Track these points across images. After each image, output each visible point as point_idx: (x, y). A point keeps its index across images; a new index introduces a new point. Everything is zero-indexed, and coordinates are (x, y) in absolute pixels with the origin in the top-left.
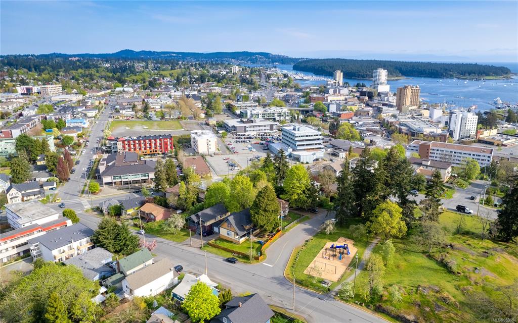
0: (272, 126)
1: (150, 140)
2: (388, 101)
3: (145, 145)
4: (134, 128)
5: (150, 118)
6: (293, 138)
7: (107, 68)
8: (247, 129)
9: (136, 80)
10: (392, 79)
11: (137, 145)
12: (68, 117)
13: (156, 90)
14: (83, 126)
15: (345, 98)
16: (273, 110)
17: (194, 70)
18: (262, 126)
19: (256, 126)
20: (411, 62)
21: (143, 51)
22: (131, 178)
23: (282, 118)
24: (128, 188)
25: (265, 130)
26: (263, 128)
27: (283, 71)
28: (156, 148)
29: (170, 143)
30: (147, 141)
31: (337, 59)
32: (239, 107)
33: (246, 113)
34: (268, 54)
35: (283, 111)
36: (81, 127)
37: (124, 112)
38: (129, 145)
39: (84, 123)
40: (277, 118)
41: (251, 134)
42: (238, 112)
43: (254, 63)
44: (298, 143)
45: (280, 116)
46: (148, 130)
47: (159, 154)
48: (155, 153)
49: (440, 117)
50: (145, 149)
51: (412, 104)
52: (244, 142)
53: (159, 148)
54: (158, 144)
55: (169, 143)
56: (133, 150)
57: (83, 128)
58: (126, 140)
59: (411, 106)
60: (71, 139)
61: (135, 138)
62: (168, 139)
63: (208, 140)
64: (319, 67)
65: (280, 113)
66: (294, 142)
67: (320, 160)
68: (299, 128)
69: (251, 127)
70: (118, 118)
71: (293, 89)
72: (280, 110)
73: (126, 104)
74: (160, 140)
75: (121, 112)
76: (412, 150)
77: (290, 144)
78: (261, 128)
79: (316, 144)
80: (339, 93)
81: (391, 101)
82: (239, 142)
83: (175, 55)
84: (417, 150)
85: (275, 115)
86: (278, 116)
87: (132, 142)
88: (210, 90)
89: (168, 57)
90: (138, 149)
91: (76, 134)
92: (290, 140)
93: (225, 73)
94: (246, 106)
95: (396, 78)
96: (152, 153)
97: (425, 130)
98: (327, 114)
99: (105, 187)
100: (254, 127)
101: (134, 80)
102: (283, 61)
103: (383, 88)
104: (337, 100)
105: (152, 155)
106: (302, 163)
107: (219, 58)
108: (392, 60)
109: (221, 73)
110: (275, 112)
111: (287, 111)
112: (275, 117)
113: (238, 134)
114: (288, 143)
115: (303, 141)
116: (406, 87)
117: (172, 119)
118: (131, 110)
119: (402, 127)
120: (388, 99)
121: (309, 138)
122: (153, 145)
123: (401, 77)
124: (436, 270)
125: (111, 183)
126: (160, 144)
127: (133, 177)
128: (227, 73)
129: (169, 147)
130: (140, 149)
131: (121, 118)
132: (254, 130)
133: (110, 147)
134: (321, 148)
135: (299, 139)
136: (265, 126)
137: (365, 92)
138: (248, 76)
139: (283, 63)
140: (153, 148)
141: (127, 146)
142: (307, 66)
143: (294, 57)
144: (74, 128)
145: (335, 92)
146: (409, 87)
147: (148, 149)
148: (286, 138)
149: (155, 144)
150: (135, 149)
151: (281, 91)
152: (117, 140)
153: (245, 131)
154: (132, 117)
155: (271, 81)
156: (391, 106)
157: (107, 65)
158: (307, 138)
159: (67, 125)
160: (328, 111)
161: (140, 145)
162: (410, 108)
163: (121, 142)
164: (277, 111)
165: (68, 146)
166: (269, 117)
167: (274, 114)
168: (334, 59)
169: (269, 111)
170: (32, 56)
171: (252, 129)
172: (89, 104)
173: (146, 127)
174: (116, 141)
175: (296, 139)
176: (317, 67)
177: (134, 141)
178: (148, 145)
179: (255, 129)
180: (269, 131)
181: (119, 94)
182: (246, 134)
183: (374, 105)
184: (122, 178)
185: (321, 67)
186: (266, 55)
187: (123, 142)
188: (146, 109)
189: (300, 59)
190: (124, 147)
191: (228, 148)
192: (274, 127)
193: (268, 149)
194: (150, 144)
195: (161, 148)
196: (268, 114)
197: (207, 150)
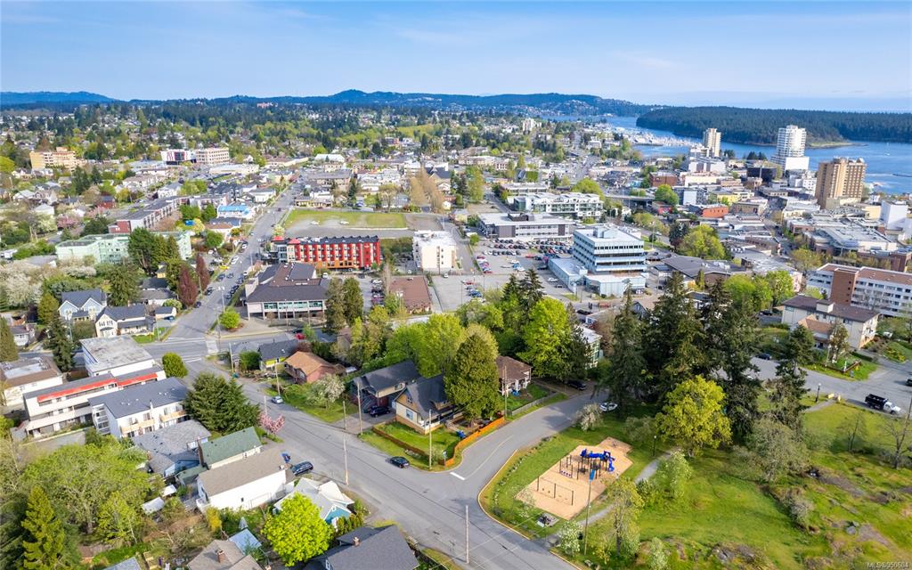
0: (562, 228)
1: (340, 245)
2: (801, 187)
3: (332, 252)
4: (325, 222)
5: (357, 207)
6: (591, 250)
7: (312, 121)
8: (517, 232)
9: (354, 143)
10: (823, 145)
11: (319, 253)
12: (222, 202)
13: (383, 159)
14: (244, 217)
15: (718, 180)
16: (571, 199)
17: (458, 125)
18: (544, 226)
19: (534, 227)
20: (869, 114)
21: (378, 93)
22: (293, 307)
23: (588, 214)
24: (285, 325)
25: (549, 233)
26: (546, 230)
27: (617, 128)
28: (350, 258)
29: (375, 251)
30: (336, 246)
31: (720, 107)
32: (514, 191)
33: (525, 203)
34: (594, 97)
35: (592, 201)
36: (239, 219)
37: (316, 195)
38: (306, 252)
39: (247, 213)
40: (580, 214)
41: (524, 240)
42: (510, 200)
43: (567, 114)
44: (598, 260)
45: (585, 209)
46: (347, 228)
47: (354, 269)
48: (348, 266)
49: (903, 221)
50: (332, 259)
51: (846, 194)
52: (508, 253)
53: (355, 258)
54: (354, 252)
55: (372, 251)
56: (312, 260)
57: (244, 220)
58: (302, 243)
59: (847, 198)
60: (219, 238)
61: (317, 240)
62: (371, 245)
63: (439, 248)
64: (683, 122)
65: (585, 205)
66: (591, 257)
67: (639, 292)
68: (603, 233)
69: (523, 227)
70: (305, 206)
71: (627, 163)
72: (587, 200)
73: (323, 182)
74: (358, 245)
75: (311, 195)
76: (820, 281)
77: (585, 260)
78: (542, 230)
79: (632, 263)
80: (708, 169)
81: (807, 187)
82: (498, 253)
83: (430, 99)
84: (829, 283)
85: (576, 207)
86: (581, 209)
87: (310, 247)
88: (475, 160)
89: (418, 102)
90: (320, 259)
91: (230, 230)
92: (585, 254)
93: (510, 131)
94: (527, 191)
95: (832, 144)
96: (344, 266)
97: (861, 244)
98: (679, 209)
99: (251, 321)
100: (529, 227)
101: (351, 142)
102: (620, 109)
103: (796, 163)
104: (702, 184)
105: (343, 270)
106: (604, 296)
107: (507, 106)
108: (828, 110)
109: (504, 130)
110: (575, 202)
111: (598, 201)
112: (576, 211)
113: (500, 239)
114: (582, 258)
115: (608, 256)
116: (836, 162)
117: (392, 210)
118: (328, 193)
119: (817, 238)
120: (802, 182)
121: (621, 251)
122: (345, 252)
123: (841, 141)
124: (768, 519)
125: (261, 314)
126: (358, 252)
127: (296, 305)
128: (513, 131)
129: (372, 258)
130: (324, 259)
131: (309, 206)
132: (529, 234)
133: (275, 254)
134: (642, 271)
135: (602, 252)
136: (550, 227)
137: (758, 170)
138: (549, 137)
139: (620, 114)
140: (346, 259)
141: (302, 253)
142: (661, 119)
143: (640, 104)
144: (229, 219)
145: (700, 168)
146: (843, 161)
147: (337, 259)
148: (580, 249)
149: (350, 252)
150: (315, 260)
151: (605, 164)
152: (287, 241)
153: (514, 235)
154: (328, 205)
155: (589, 147)
156: (805, 197)
157: (314, 116)
158: (616, 251)
159: (219, 215)
160: (681, 203)
161: (323, 252)
162: (842, 202)
163: (293, 247)
164: (581, 200)
165: (213, 249)
166: (562, 210)
167: (573, 205)
168: (715, 108)
169: (566, 200)
170: (202, 101)
171: (526, 231)
172: (264, 180)
173: (345, 223)
174: (286, 243)
175: (596, 252)
176: (681, 121)
177: (314, 245)
178: (337, 253)
179: (531, 231)
180: (556, 236)
181: (319, 165)
182: (515, 239)
183: (772, 194)
184: (279, 306)
185: (688, 122)
186: (589, 99)
187: (297, 246)
188: (353, 190)
189: (652, 106)
190: (297, 254)
191: (476, 264)
192: (567, 230)
193: (547, 268)
194: (341, 252)
195: (358, 258)
196: (564, 205)
197: (436, 267)
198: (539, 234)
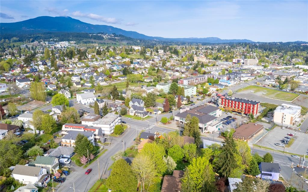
1: (239, 103)
3: (235, 105)
11: (230, 104)
28: (242, 109)
47: (242, 113)
50: (235, 107)
54: (244, 106)
55: (252, 108)
60: (206, 91)
61: (233, 98)
63: (284, 114)
74: (246, 104)
87: (227, 101)
90: (230, 106)
96: (239, 111)
122: (240, 106)
126: (246, 107)
129: (251, 111)
130: (231, 107)
140: (240, 109)
147: (237, 108)
149: (242, 106)
150: (228, 106)
161: (232, 104)
163: (221, 99)
177: (232, 101)
178: (237, 105)
190: (222, 102)
194: (239, 105)
195: (245, 110)
197: (281, 122)
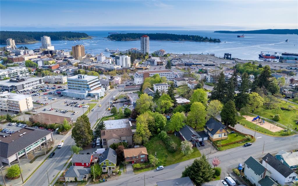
0: (40, 80)
6: (85, 83)
15: (38, 56)
19: (30, 83)
23: (24, 75)
25: (36, 84)
44: (90, 86)
45: (22, 73)
49: (105, 60)
65: (22, 72)
66: (85, 86)
68: (84, 77)
69: (26, 84)
72: (21, 69)
78: (33, 83)
79: (97, 85)
81: (65, 55)
85: (18, 73)
86: (21, 74)
97: (114, 67)
100: (28, 83)
103: (51, 48)
111: (26, 69)
112: (19, 75)
113: (19, 91)
114: (77, 88)
120: (63, 54)
132: (29, 86)
135: (89, 83)
136: (35, 82)
153: (23, 88)
158: (92, 82)
160: (38, 66)
162: (83, 58)
164: (19, 70)
166: (14, 75)
167: (17, 73)
169: (13, 71)
180: (39, 84)
192: (42, 81)
196: (13, 73)
198: (33, 85)
